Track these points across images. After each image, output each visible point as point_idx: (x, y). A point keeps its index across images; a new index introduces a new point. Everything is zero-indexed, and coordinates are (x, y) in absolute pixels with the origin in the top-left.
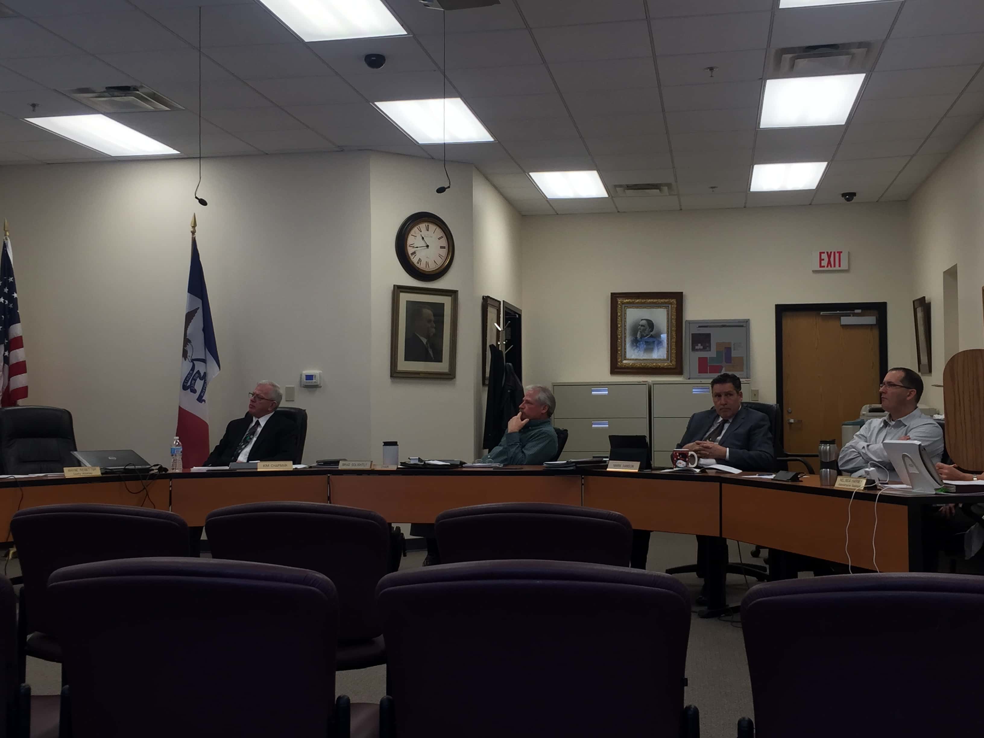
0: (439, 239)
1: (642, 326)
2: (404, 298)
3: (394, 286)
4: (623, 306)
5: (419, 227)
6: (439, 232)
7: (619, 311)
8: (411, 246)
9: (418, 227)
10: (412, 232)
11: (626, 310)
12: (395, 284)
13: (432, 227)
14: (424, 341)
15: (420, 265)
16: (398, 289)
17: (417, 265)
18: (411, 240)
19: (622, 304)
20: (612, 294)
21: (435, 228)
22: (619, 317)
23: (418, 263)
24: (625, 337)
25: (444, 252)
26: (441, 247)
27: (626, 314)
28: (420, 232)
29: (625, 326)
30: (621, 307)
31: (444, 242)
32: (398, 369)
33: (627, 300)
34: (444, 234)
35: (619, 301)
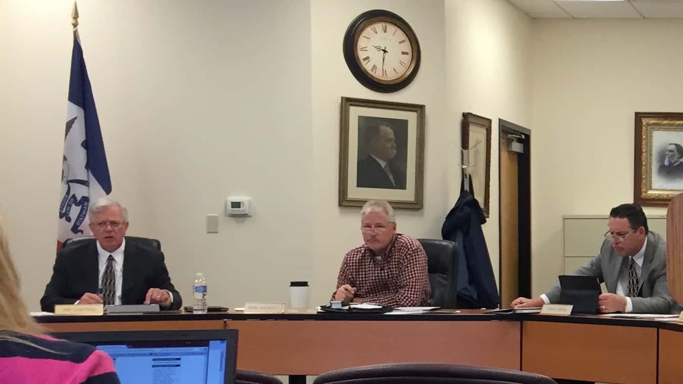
0: (401, 43)
1: (670, 151)
2: (355, 112)
3: (342, 98)
4: (649, 127)
5: (374, 27)
6: (400, 35)
7: (643, 133)
8: (364, 49)
9: (372, 27)
10: (365, 33)
11: (652, 133)
12: (343, 96)
13: (391, 28)
14: (383, 164)
15: (375, 72)
16: (348, 102)
17: (370, 72)
18: (362, 42)
19: (648, 125)
20: (636, 114)
21: (395, 29)
22: (644, 140)
23: (372, 70)
24: (651, 163)
25: (407, 59)
26: (403, 53)
27: (652, 136)
28: (375, 33)
29: (651, 150)
30: (647, 129)
31: (407, 47)
32: (348, 197)
33: (653, 121)
34: (407, 38)
35: (645, 121)
